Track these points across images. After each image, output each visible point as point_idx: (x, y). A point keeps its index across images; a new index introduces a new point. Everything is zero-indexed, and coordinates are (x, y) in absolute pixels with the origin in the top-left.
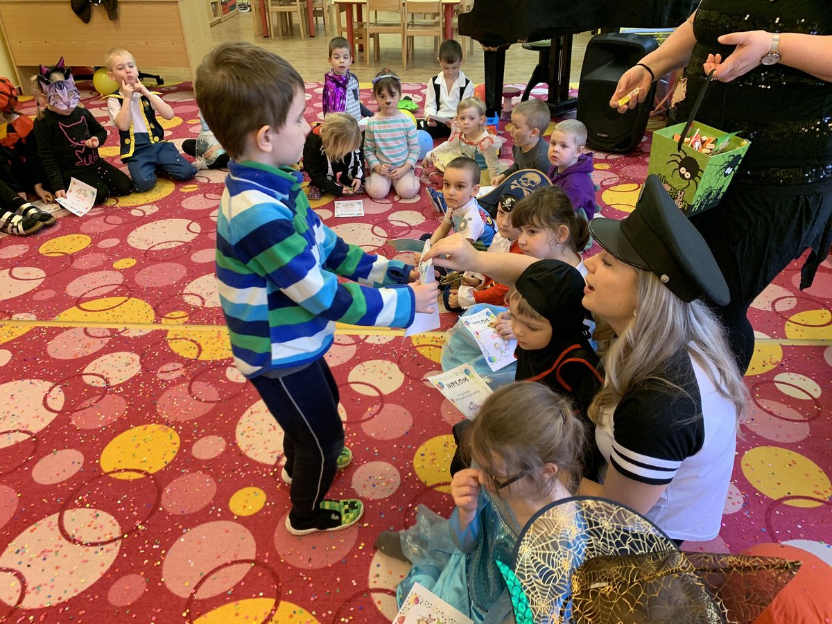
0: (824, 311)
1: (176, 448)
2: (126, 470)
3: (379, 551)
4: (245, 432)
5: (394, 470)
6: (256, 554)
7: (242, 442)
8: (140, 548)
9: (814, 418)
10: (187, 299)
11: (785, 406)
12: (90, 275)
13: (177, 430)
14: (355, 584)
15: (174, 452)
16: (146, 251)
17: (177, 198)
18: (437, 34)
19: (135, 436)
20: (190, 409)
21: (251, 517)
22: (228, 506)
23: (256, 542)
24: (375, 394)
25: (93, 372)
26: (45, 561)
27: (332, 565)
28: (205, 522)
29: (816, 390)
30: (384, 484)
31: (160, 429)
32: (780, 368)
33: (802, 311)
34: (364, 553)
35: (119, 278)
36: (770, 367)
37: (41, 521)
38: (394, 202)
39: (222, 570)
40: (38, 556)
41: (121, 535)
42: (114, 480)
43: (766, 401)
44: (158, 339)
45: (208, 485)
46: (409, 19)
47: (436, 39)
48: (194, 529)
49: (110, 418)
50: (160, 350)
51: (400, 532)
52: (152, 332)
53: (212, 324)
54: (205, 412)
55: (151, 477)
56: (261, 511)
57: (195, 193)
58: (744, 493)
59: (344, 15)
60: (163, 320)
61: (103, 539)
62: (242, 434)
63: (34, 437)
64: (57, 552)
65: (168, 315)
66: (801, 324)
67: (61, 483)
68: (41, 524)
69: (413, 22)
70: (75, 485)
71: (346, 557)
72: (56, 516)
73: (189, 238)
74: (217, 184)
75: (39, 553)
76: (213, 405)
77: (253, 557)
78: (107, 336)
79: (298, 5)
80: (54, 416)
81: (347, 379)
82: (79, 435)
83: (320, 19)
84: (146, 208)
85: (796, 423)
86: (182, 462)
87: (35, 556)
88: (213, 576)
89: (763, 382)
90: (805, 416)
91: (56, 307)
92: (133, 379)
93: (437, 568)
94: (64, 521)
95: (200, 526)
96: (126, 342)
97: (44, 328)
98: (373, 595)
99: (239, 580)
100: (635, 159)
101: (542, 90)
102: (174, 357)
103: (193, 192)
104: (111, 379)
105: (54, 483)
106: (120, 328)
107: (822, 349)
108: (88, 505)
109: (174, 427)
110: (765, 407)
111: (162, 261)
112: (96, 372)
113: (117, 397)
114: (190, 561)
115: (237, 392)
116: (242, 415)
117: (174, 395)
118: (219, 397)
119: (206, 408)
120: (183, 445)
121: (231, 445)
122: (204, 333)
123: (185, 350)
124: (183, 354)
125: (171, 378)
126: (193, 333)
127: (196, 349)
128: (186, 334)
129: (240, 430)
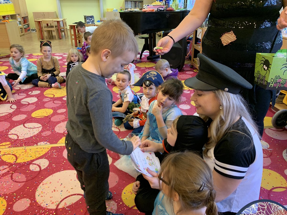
1: (4, 208)
4: (40, 194)
5: (114, 202)
7: (39, 199)
9: (271, 156)
10: (10, 136)
13: (5, 198)
15: (4, 210)
20: (12, 187)
29: (267, 145)
53: (23, 146)
54: (19, 187)
57: (14, 94)
59: (72, 30)
62: (39, 196)
73: (11, 111)
74: (24, 90)
76: (24, 183)
100: (182, 73)
102: (3, 163)
109: (3, 197)
115: (35, 176)
116: (38, 186)
117: (4, 181)
118: (27, 179)
119: (20, 185)
120: (8, 206)
121: (33, 202)
122: (18, 150)
123: (9, 159)
124: (9, 161)
125: (2, 173)
126: (13, 151)
127: (15, 158)
128: (10, 152)
129: (38, 194)
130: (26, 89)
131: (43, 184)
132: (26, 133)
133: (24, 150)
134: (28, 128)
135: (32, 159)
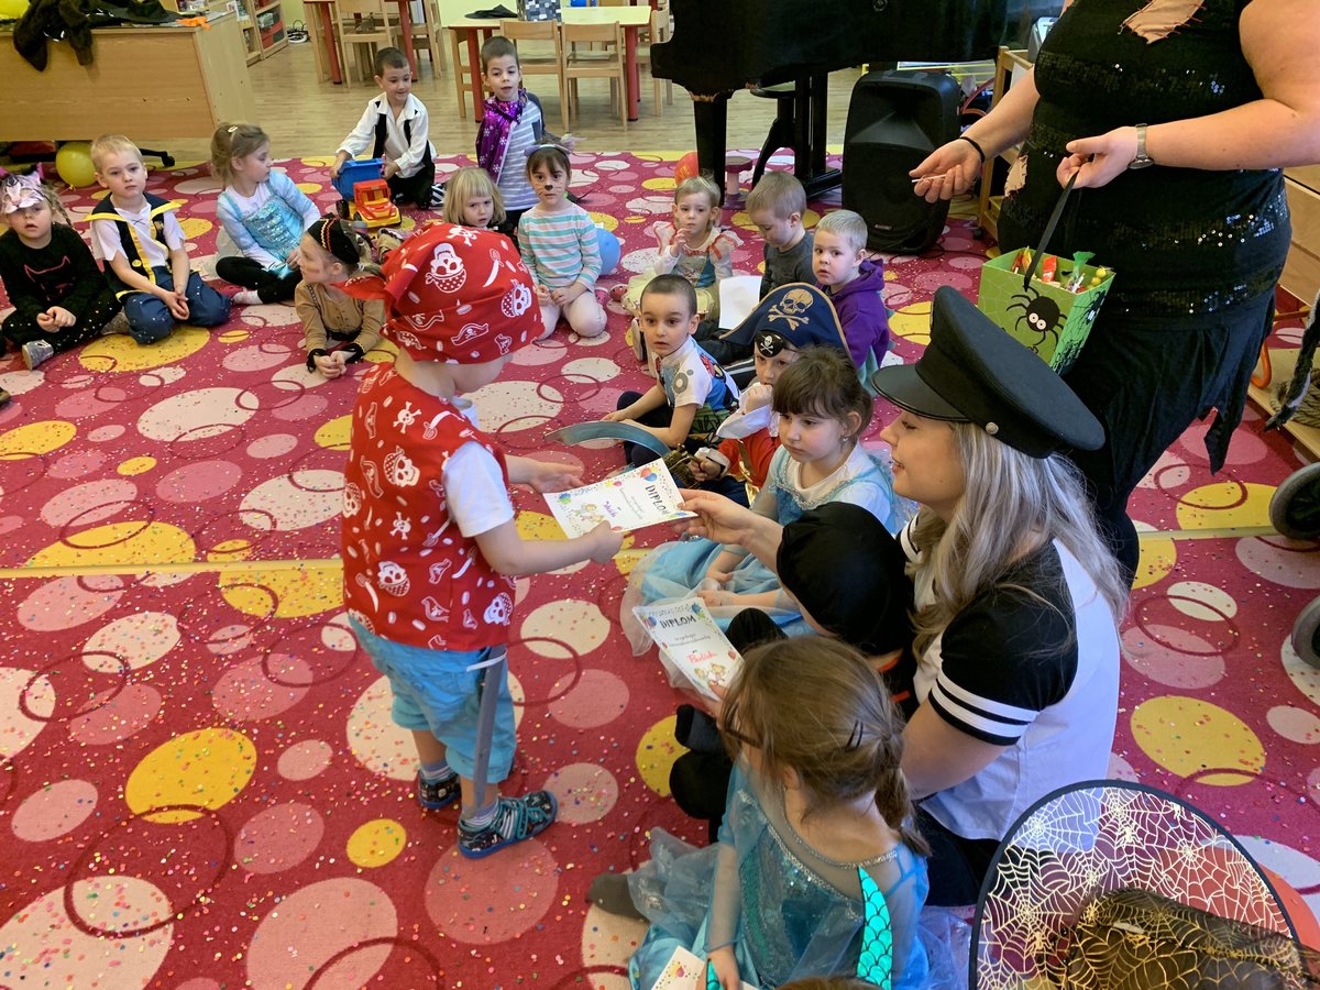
0: (1230, 484)
1: (251, 765)
2: (171, 808)
3: (593, 906)
4: (361, 730)
5: (608, 775)
6: (399, 927)
7: (357, 746)
8: (206, 933)
9: (1230, 649)
10: (246, 519)
11: (1187, 633)
12: (81, 488)
13: (249, 735)
14: (561, 962)
15: (248, 772)
16: (172, 443)
17: (213, 354)
18: (614, 74)
19: (180, 751)
20: (268, 699)
21: (384, 868)
22: (346, 854)
23: (397, 907)
24: (565, 655)
25: (99, 649)
26: (49, 968)
27: (522, 935)
28: (310, 883)
29: (1229, 606)
30: (592, 799)
31: (221, 736)
32: (1174, 576)
33: (1198, 486)
34: (570, 912)
35: (129, 492)
36: (1160, 575)
37: (35, 904)
38: (569, 345)
39: (346, 959)
40: (37, 961)
41: (171, 915)
42: (152, 824)
43: (1159, 627)
44: (205, 586)
45: (309, 821)
46: (568, 51)
47: (613, 82)
48: (292, 896)
49: (135, 723)
50: (209, 607)
51: (625, 873)
52: (193, 576)
53: (292, 558)
54: (293, 703)
55: (214, 816)
56: (399, 857)
57: (244, 344)
58: (1138, 770)
59: (464, 46)
60: (210, 557)
61: (143, 925)
62: (357, 735)
63: (10, 764)
64: (67, 952)
65: (218, 548)
66: (1198, 506)
67: (63, 837)
68: (34, 909)
69: (574, 55)
70: (87, 838)
71: (543, 920)
72: (59, 893)
73: (242, 418)
74: (279, 328)
75: (37, 956)
76: (305, 690)
77: (394, 934)
78: (118, 589)
79: (388, 31)
80: (41, 726)
81: (519, 635)
82: (85, 755)
83: (424, 53)
84: (162, 372)
85: (1205, 658)
86: (262, 788)
87: (30, 961)
88: (331, 969)
89: (1152, 599)
90: (1216, 647)
91: (27, 545)
92: (168, 657)
93: (689, 926)
94: (74, 899)
95: (302, 890)
96: (150, 597)
97: (9, 580)
98: (592, 977)
99: (374, 973)
100: (934, 263)
101: (784, 159)
102: (232, 616)
103: (240, 342)
104: (132, 658)
105: (51, 838)
106: (140, 573)
107: (1231, 542)
108: (112, 871)
109: (244, 731)
110: (1158, 636)
111: (199, 458)
112: (104, 648)
113: (143, 687)
114: (290, 949)
115: (344, 666)
116: (354, 703)
117: (240, 679)
118: (314, 677)
119: (294, 696)
120: (262, 759)
121: (340, 753)
122: (280, 573)
123: (251, 602)
124: (249, 610)
125: (233, 651)
126: (262, 575)
127: (269, 601)
128: (250, 577)
129: (354, 728)
130: (286, 326)
131: (370, 698)
132: (302, 510)
133: (298, 575)
134: (307, 490)
135: (329, 607)
